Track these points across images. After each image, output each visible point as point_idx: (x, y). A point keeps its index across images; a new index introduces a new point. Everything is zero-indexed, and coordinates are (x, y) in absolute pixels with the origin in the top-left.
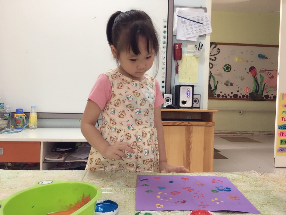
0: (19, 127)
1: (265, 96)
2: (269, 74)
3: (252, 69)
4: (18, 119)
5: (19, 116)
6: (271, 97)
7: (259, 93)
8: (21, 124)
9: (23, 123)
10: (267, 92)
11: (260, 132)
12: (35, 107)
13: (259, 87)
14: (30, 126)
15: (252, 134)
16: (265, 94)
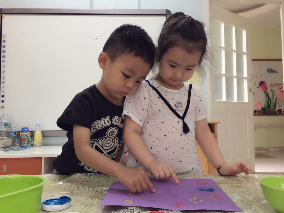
0: (25, 145)
1: (278, 110)
2: (281, 88)
3: (262, 84)
4: (23, 137)
5: (24, 134)
7: (271, 108)
8: (26, 142)
9: (28, 141)
10: (280, 107)
11: (275, 148)
12: (39, 125)
13: (271, 101)
14: (35, 144)
15: (268, 151)
16: (277, 108)
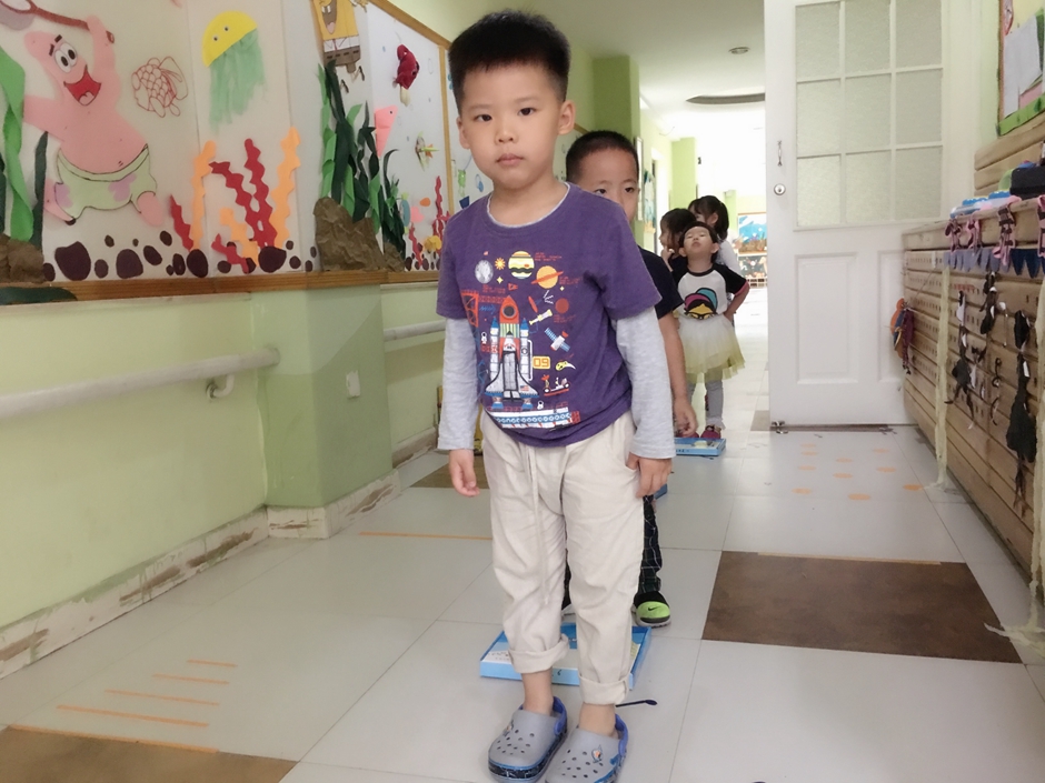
1: (61, 254)
2: (62, 51)
6: (102, 268)
7: (8, 232)
10: (72, 222)
11: (89, 595)
16: (55, 238)
